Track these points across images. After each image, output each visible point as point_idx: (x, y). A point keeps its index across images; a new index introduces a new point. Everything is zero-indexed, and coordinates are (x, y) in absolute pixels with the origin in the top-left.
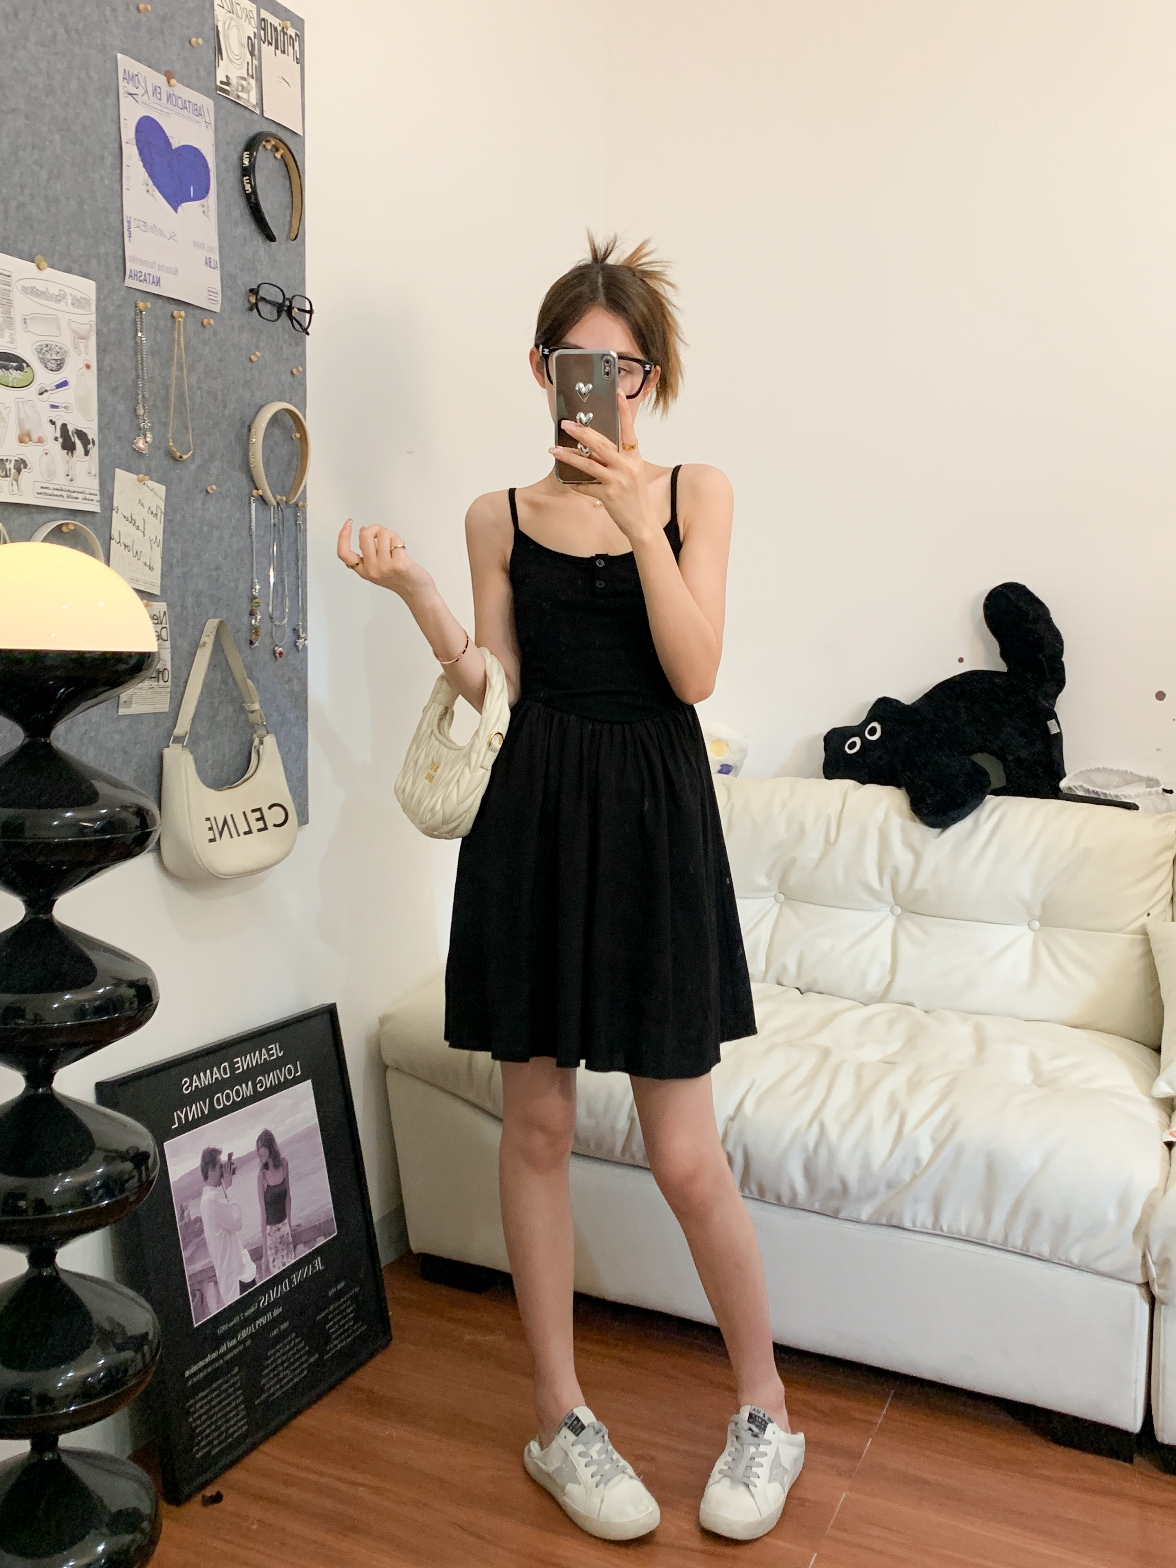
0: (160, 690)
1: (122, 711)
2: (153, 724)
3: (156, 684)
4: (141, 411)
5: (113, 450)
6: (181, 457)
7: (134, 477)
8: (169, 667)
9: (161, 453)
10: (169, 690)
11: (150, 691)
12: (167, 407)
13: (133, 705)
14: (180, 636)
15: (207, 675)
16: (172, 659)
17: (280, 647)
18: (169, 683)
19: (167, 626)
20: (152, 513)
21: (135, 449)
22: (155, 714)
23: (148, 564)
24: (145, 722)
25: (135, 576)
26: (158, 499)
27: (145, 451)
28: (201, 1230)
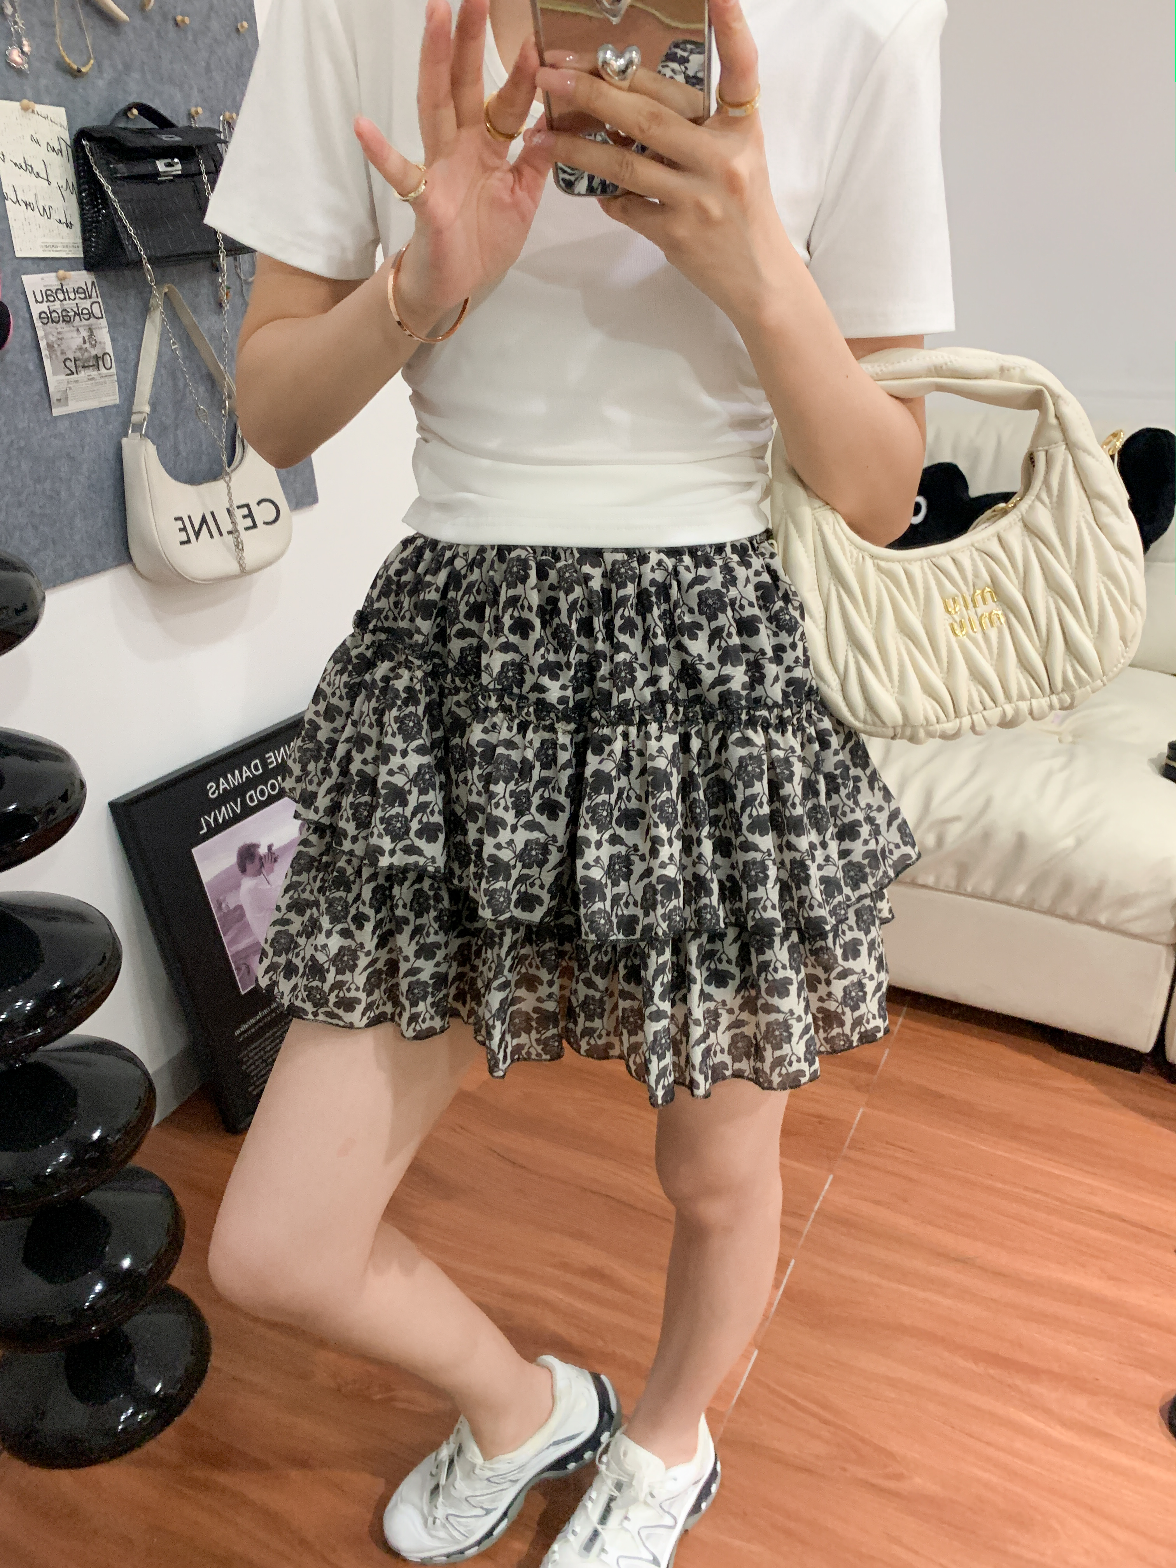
0: (102, 380)
1: (56, 412)
2: (101, 421)
3: (96, 373)
4: (9, 10)
6: (79, 71)
7: (17, 104)
8: (109, 349)
9: (50, 67)
10: (115, 378)
11: (89, 382)
13: (71, 402)
14: (121, 309)
15: (160, 355)
16: (113, 340)
18: (113, 370)
19: (100, 300)
20: (54, 150)
21: (9, 64)
22: (102, 409)
23: (63, 220)
24: (91, 420)
25: (49, 240)
26: (58, 128)
27: (26, 66)
28: (242, 915)
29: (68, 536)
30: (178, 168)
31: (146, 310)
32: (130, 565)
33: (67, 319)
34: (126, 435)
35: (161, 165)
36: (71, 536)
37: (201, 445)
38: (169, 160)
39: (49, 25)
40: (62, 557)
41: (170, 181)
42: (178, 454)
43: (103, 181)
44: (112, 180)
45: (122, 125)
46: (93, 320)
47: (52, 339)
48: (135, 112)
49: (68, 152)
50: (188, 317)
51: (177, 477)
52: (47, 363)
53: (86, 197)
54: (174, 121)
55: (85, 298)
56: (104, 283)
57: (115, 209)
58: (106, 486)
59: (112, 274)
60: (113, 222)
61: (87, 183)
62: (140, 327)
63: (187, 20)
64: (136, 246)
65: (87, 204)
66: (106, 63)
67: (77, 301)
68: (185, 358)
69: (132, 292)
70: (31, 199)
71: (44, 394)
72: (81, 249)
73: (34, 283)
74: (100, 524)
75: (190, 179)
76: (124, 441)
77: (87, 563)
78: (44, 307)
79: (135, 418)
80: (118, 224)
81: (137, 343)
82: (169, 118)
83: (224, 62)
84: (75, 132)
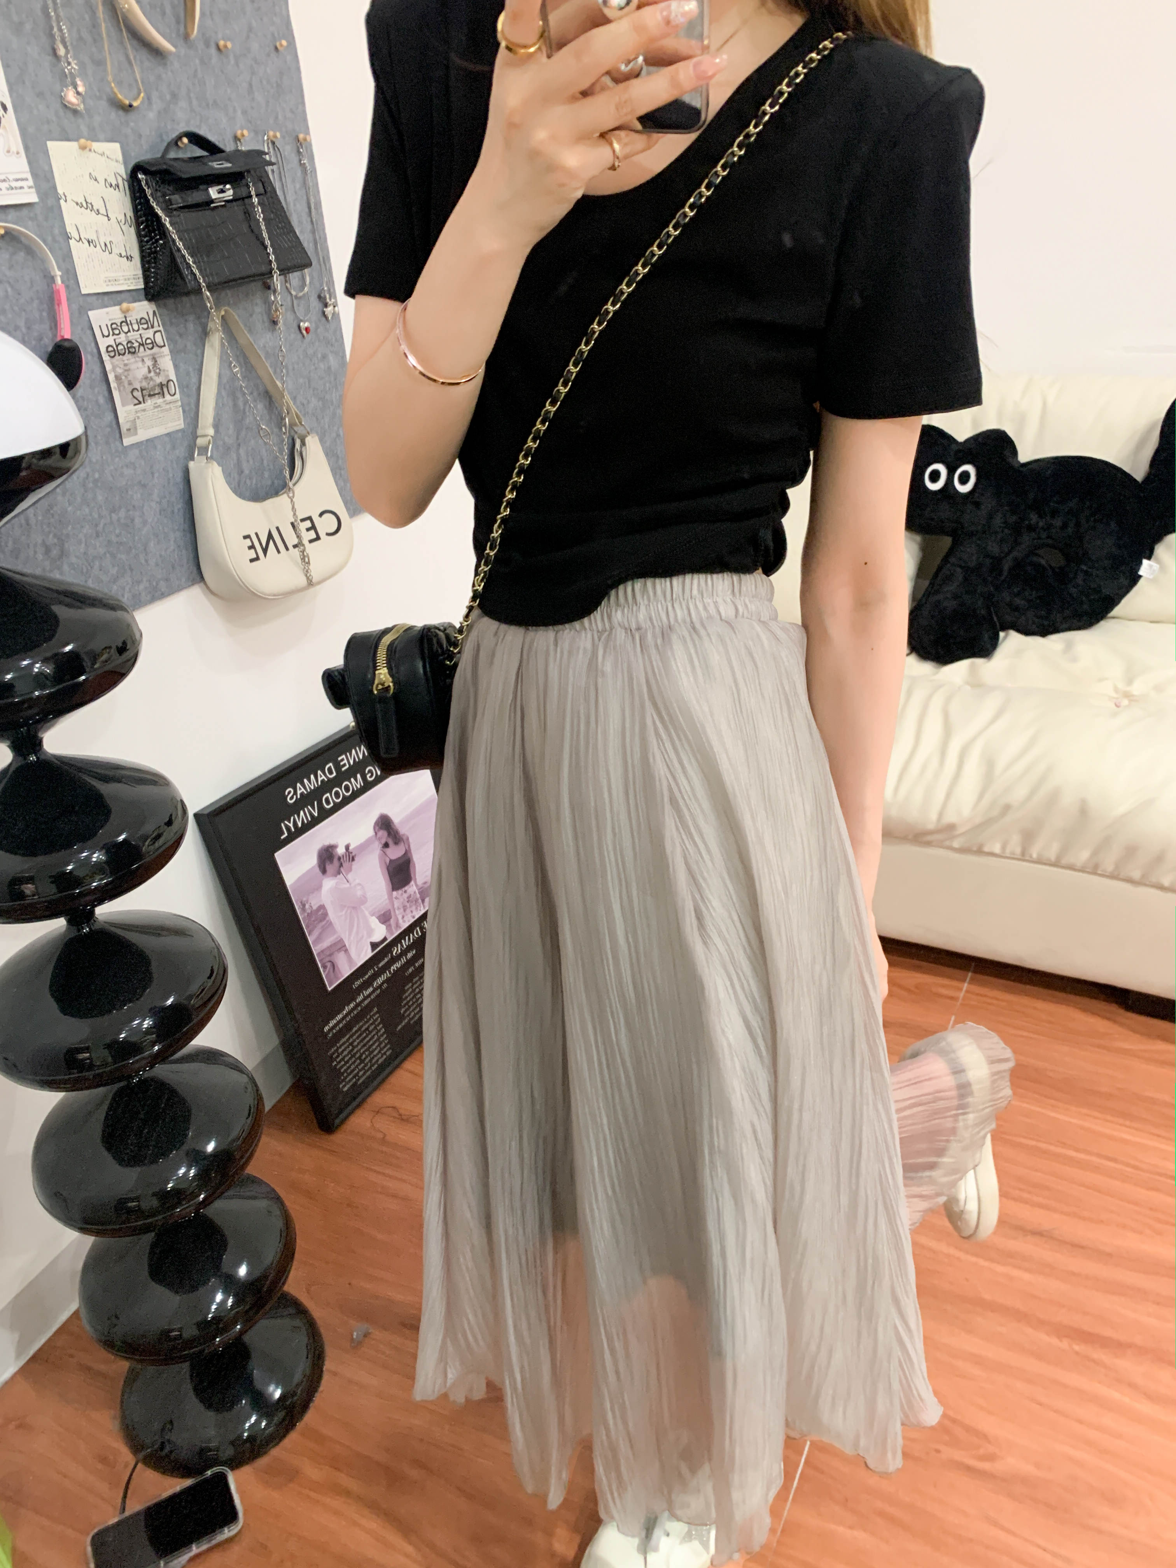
0: (168, 406)
1: (127, 442)
2: (168, 447)
3: (161, 400)
4: (62, 51)
5: (35, 112)
6: (131, 106)
7: (74, 145)
8: (173, 376)
9: (104, 104)
10: (180, 403)
11: (156, 410)
12: (97, 39)
13: (139, 431)
14: (181, 335)
15: (220, 376)
16: (176, 366)
17: (307, 321)
18: (177, 396)
19: (161, 328)
20: (111, 186)
21: (65, 106)
22: (168, 435)
23: (124, 254)
24: (159, 447)
25: (111, 275)
26: (114, 164)
27: (82, 106)
28: (326, 914)
29: (143, 562)
30: (229, 194)
31: (205, 333)
32: (202, 584)
33: (131, 350)
34: (193, 459)
35: (213, 192)
36: (146, 561)
37: (262, 460)
38: (221, 187)
39: (100, 63)
40: (139, 582)
41: (222, 206)
42: (241, 472)
43: (160, 212)
44: (169, 211)
45: (172, 155)
46: (156, 349)
47: (119, 371)
48: (185, 140)
49: (124, 185)
50: (245, 337)
51: (241, 496)
52: (116, 394)
53: (144, 229)
54: (221, 146)
55: (148, 328)
56: (165, 312)
57: (174, 241)
58: (176, 511)
59: (170, 302)
60: (172, 253)
61: (145, 215)
62: (199, 352)
63: (229, 45)
64: (195, 275)
65: (145, 236)
66: (155, 95)
67: (140, 332)
68: (244, 377)
69: (191, 318)
70: (93, 237)
71: (115, 426)
72: (142, 280)
73: (100, 318)
74: (172, 548)
75: (240, 202)
76: (191, 464)
77: (163, 586)
78: (110, 341)
79: (200, 441)
80: (177, 255)
81: (197, 367)
82: (217, 143)
83: (265, 82)
84: (130, 167)
